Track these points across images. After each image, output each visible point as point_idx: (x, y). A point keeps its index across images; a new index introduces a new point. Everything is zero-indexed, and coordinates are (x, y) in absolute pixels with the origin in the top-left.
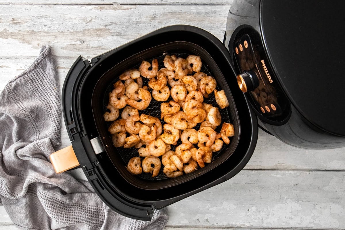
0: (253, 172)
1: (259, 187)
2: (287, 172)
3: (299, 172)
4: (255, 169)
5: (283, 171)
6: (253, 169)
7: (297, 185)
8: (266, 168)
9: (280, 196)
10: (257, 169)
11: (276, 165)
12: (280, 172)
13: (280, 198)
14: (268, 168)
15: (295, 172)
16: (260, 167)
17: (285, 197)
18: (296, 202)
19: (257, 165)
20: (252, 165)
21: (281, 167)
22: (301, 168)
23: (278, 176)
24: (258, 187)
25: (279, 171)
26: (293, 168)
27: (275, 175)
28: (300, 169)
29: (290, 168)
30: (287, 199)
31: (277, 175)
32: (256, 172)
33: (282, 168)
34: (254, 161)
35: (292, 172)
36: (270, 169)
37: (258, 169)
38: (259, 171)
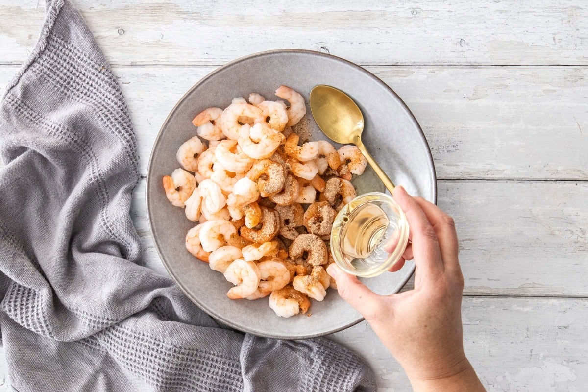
0: (475, 300)
1: (486, 332)
2: (544, 301)
3: (569, 300)
4: (479, 294)
5: (535, 300)
6: (474, 294)
7: (566, 328)
8: (501, 293)
9: (531, 351)
10: (483, 294)
11: (522, 287)
12: (530, 300)
13: (531, 355)
14: (506, 293)
15: (562, 301)
16: (488, 291)
17: (542, 354)
18: (565, 363)
19: (483, 287)
20: (471, 287)
21: (533, 292)
22: (575, 294)
23: (526, 309)
24: (484, 333)
25: (528, 300)
26: (557, 294)
27: (520, 308)
28: (572, 295)
29: (552, 294)
30: (544, 357)
31: (523, 306)
32: (481, 300)
33: (535, 293)
34: (475, 279)
35: (554, 301)
36: (510, 295)
37: (485, 294)
38: (486, 299)
